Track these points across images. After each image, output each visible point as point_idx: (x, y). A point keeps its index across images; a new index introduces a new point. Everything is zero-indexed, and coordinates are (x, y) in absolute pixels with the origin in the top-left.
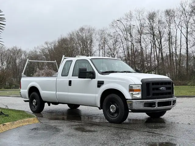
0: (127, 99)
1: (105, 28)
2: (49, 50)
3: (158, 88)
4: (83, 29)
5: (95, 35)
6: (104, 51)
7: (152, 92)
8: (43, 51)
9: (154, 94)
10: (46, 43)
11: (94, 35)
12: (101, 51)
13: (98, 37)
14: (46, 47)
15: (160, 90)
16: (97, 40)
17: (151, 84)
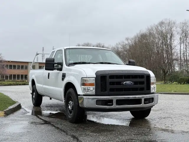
0: (79, 95)
1: (187, 20)
2: (130, 46)
3: (121, 82)
4: (162, 23)
5: (176, 28)
6: (186, 45)
7: (109, 87)
8: (124, 47)
9: (112, 90)
10: (127, 39)
11: (174, 29)
12: (182, 45)
13: (179, 30)
14: (127, 43)
15: (123, 84)
16: (178, 34)
17: (108, 78)
